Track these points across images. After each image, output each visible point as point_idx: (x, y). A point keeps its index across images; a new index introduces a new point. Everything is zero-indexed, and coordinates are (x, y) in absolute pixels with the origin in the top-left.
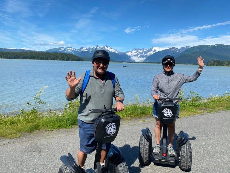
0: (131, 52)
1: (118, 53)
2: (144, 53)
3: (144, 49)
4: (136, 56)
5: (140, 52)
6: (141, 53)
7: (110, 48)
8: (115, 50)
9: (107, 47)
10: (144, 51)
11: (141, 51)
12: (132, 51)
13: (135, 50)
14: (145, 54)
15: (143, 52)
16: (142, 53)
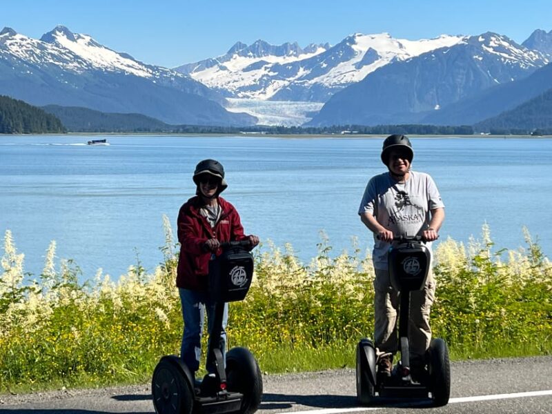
0: (224, 68)
1: (142, 74)
2: (301, 72)
3: (302, 47)
4: (253, 88)
5: (276, 67)
6: (282, 72)
7: (91, 43)
8: (125, 56)
9: (71, 37)
10: (303, 57)
11: (281, 61)
12: (228, 57)
13: (244, 54)
14: (309, 77)
15: (296, 66)
16: (294, 72)
